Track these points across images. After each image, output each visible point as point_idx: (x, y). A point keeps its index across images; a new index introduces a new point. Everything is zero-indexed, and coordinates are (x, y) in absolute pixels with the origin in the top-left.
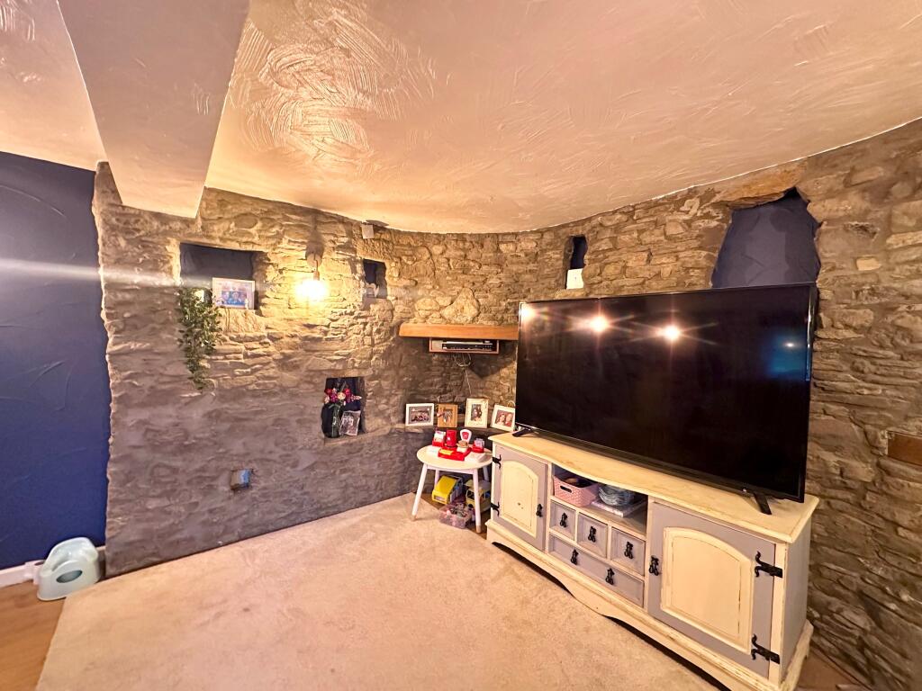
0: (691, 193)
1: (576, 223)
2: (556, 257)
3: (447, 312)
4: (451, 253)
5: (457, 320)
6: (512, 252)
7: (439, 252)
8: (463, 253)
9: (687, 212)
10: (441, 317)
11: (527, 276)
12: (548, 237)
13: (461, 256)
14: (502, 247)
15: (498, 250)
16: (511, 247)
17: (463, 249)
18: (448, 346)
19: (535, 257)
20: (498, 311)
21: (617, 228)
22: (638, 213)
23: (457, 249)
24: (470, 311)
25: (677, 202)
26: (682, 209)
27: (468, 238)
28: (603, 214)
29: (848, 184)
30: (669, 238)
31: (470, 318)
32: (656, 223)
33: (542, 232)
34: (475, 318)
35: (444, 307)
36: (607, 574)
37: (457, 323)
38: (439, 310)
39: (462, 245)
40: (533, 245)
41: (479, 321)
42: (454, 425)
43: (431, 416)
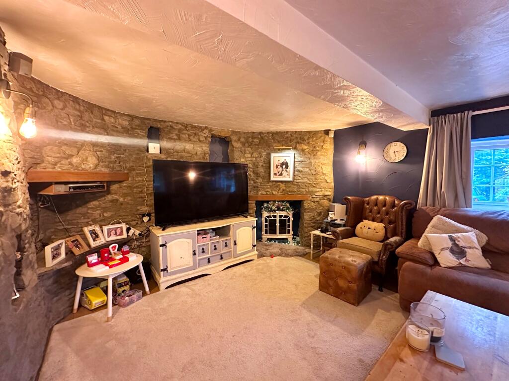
1: (156, 120)
3: (75, 160)
4: (70, 111)
5: (84, 167)
6: (113, 123)
7: (60, 107)
8: (79, 114)
9: (205, 134)
10: (70, 164)
12: (137, 122)
13: (79, 116)
14: (106, 118)
15: (103, 120)
16: (113, 120)
17: (79, 111)
18: (74, 189)
20: (110, 162)
22: (189, 127)
23: (76, 110)
24: (92, 161)
25: (202, 129)
26: (204, 132)
27: (81, 103)
29: (239, 140)
31: (92, 166)
32: (195, 134)
33: (132, 117)
34: (96, 166)
35: (72, 156)
36: (220, 257)
37: (83, 169)
38: (67, 158)
39: (77, 107)
40: (126, 123)
41: (99, 168)
42: (87, 249)
43: (63, 251)
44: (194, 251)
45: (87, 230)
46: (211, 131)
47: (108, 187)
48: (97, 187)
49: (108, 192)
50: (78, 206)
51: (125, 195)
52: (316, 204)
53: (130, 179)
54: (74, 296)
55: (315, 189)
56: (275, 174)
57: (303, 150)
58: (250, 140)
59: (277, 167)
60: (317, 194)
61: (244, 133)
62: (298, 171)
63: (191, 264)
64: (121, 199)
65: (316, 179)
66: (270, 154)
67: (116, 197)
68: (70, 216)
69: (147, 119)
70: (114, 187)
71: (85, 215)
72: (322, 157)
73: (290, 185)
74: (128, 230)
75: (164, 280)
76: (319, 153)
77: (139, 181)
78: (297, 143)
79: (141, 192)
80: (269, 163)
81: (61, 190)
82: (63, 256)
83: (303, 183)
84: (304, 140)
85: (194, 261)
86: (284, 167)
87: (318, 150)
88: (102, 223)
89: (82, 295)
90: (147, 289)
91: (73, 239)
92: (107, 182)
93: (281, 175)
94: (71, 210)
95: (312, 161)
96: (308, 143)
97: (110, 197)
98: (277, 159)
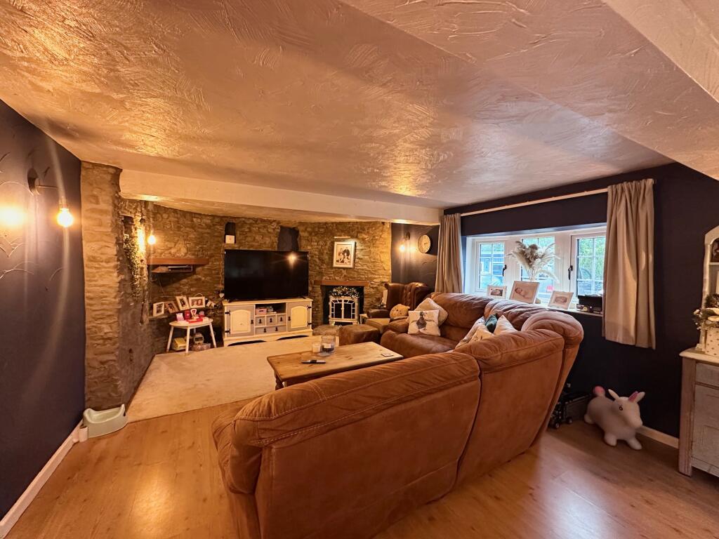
0: (274, 221)
1: (231, 217)
2: (221, 228)
3: (173, 251)
4: (172, 219)
5: (178, 255)
6: (199, 222)
7: (166, 217)
8: (176, 219)
9: (273, 226)
10: (170, 253)
11: (206, 235)
12: (217, 220)
13: (176, 221)
14: (195, 219)
15: (192, 221)
16: (199, 220)
17: (177, 218)
18: (171, 269)
19: (208, 227)
20: (195, 251)
21: (251, 224)
22: (259, 222)
23: (175, 217)
24: (184, 250)
25: (271, 222)
26: (272, 224)
27: (179, 212)
28: (245, 218)
29: (306, 230)
30: (269, 232)
31: (183, 254)
32: (264, 226)
33: (214, 216)
34: (186, 254)
35: (171, 248)
36: (275, 329)
37: (177, 257)
38: (168, 250)
39: (176, 215)
40: (209, 221)
41: (188, 256)
42: (177, 310)
43: (163, 309)
44: (252, 321)
45: (178, 298)
46: (279, 223)
47: (194, 269)
48: (186, 269)
49: (194, 272)
50: (174, 282)
51: (206, 276)
52: (375, 290)
53: (210, 263)
54: (167, 342)
55: (374, 276)
56: (338, 261)
57: (363, 239)
58: (317, 230)
59: (339, 255)
60: (375, 280)
61: (311, 223)
62: (359, 258)
63: (249, 331)
64: (203, 279)
65: (374, 266)
66: (333, 244)
67: (200, 277)
68: (169, 289)
69: (225, 217)
70: (199, 269)
71: (178, 289)
72: (380, 246)
73: (350, 271)
74: (207, 302)
75: (227, 339)
76: (378, 242)
77: (217, 265)
78: (358, 232)
79: (218, 274)
80: (332, 250)
81: (164, 270)
82: (163, 312)
83: (363, 270)
84: (364, 230)
85: (252, 328)
86: (346, 254)
87: (376, 239)
88: (189, 295)
89: (172, 341)
90: (215, 343)
91: (169, 302)
92: (193, 265)
93: (343, 262)
94: (169, 284)
95: (372, 250)
96: (368, 233)
97: (195, 277)
98: (340, 247)
